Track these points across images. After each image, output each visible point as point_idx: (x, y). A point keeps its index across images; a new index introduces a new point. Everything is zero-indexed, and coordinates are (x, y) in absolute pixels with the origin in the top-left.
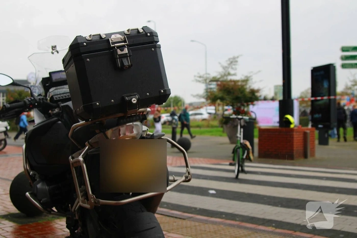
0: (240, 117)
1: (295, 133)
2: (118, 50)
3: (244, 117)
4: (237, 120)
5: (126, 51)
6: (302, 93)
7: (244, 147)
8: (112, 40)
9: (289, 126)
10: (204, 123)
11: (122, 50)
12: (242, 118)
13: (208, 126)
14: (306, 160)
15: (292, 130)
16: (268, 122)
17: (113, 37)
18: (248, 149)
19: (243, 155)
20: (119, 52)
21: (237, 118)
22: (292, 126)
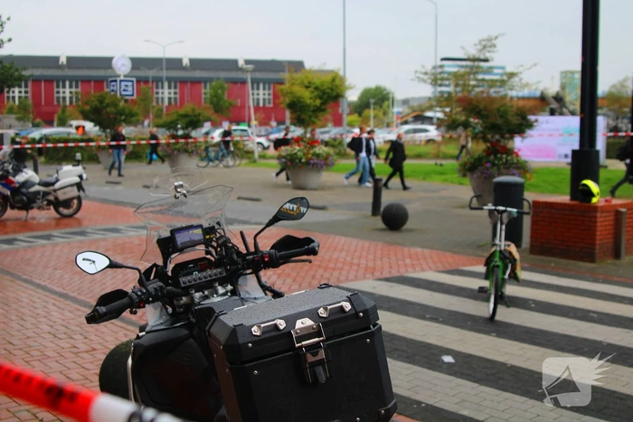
0: (501, 208)
1: (599, 215)
2: (309, 355)
3: (509, 209)
4: (496, 213)
5: (322, 354)
6: (614, 86)
7: (507, 258)
8: (297, 333)
9: (590, 200)
10: (430, 149)
11: (315, 354)
12: (505, 211)
13: (437, 156)
14: (617, 262)
15: (595, 208)
16: (548, 156)
17: (299, 324)
18: (513, 261)
19: (504, 273)
20: (310, 358)
21: (495, 210)
22: (594, 200)
